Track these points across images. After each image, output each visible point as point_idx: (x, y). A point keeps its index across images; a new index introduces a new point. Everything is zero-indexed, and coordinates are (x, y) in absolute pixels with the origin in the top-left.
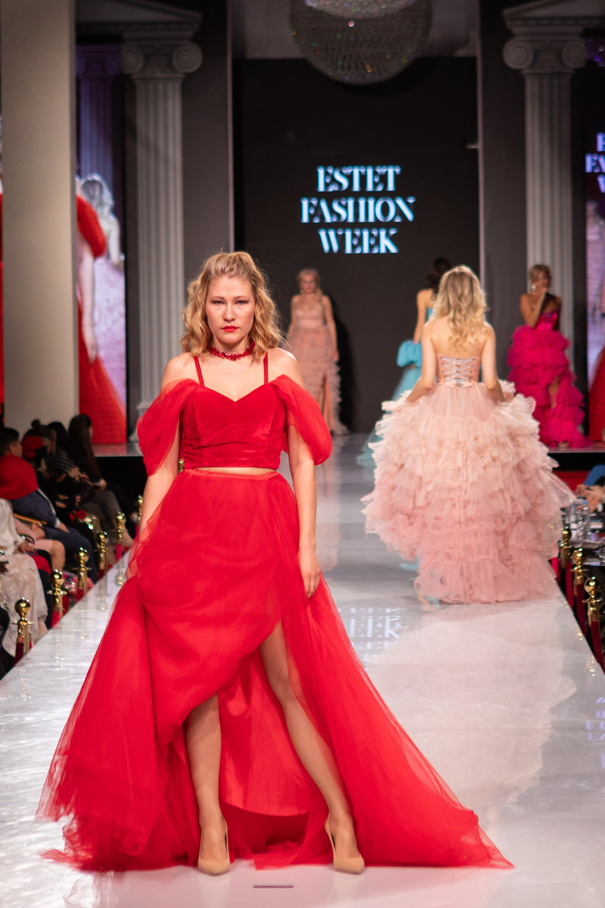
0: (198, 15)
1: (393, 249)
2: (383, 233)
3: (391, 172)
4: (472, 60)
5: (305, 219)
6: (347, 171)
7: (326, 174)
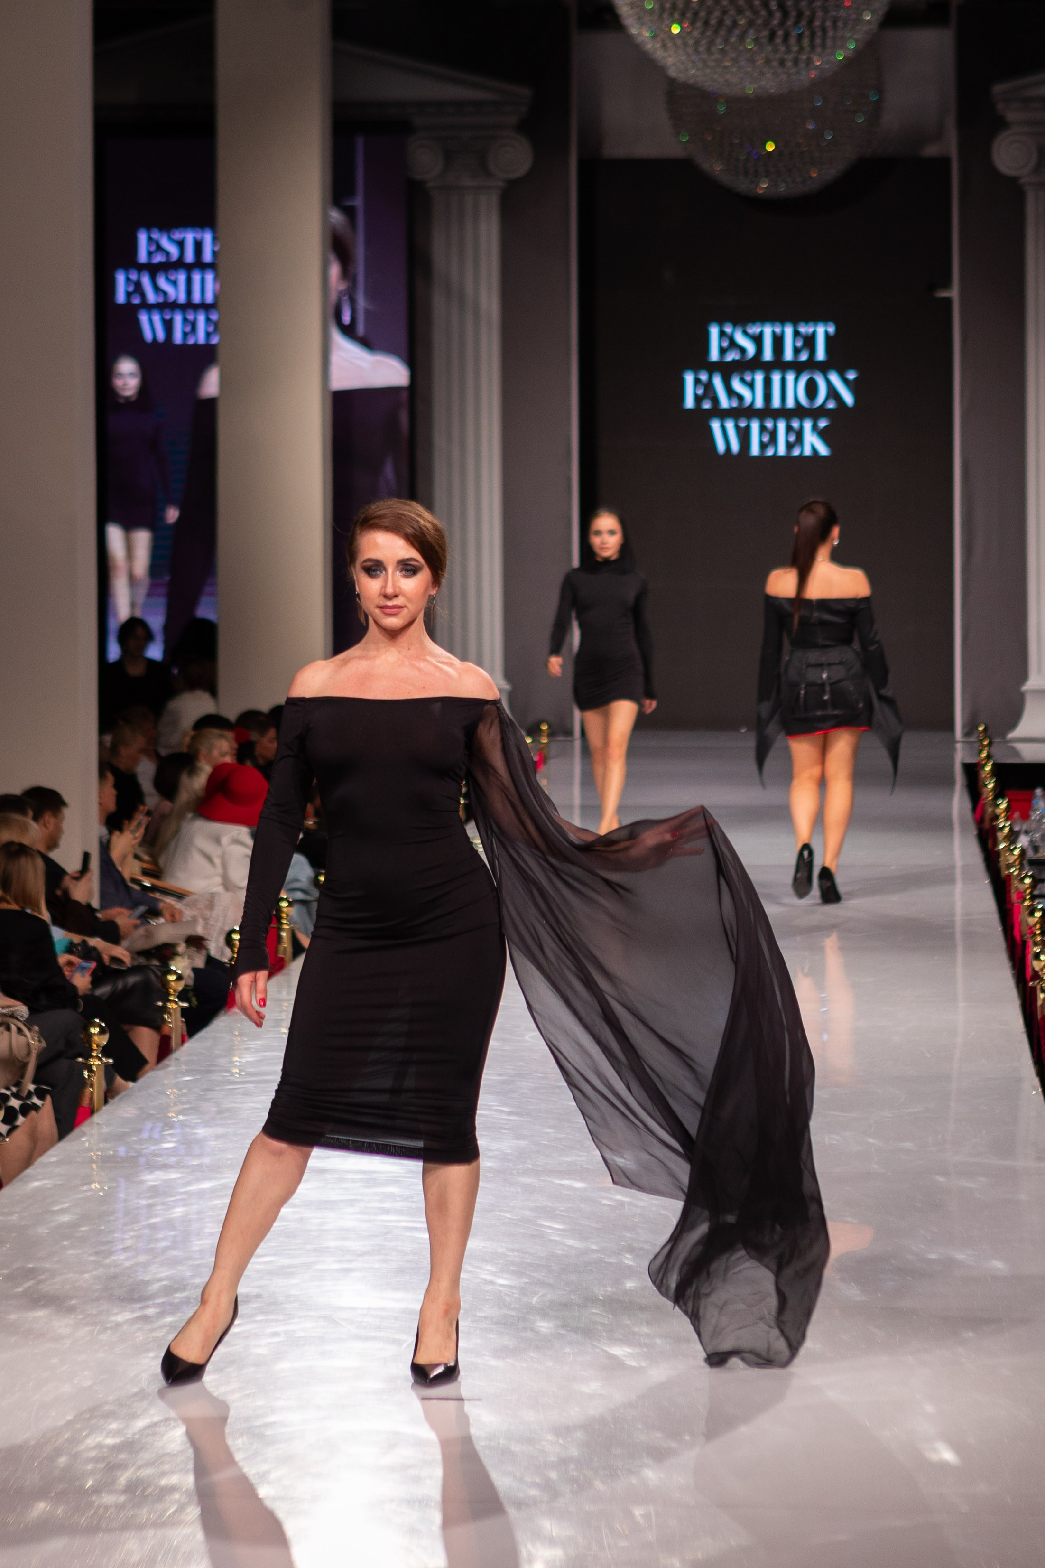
0: (525, 92)
1: (823, 450)
2: (808, 425)
3: (821, 331)
4: (944, 162)
5: (689, 402)
6: (754, 329)
7: (722, 334)
